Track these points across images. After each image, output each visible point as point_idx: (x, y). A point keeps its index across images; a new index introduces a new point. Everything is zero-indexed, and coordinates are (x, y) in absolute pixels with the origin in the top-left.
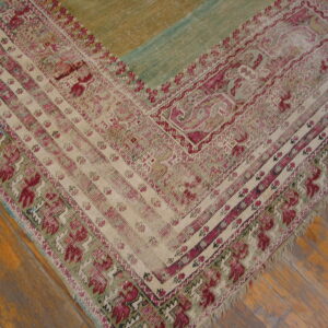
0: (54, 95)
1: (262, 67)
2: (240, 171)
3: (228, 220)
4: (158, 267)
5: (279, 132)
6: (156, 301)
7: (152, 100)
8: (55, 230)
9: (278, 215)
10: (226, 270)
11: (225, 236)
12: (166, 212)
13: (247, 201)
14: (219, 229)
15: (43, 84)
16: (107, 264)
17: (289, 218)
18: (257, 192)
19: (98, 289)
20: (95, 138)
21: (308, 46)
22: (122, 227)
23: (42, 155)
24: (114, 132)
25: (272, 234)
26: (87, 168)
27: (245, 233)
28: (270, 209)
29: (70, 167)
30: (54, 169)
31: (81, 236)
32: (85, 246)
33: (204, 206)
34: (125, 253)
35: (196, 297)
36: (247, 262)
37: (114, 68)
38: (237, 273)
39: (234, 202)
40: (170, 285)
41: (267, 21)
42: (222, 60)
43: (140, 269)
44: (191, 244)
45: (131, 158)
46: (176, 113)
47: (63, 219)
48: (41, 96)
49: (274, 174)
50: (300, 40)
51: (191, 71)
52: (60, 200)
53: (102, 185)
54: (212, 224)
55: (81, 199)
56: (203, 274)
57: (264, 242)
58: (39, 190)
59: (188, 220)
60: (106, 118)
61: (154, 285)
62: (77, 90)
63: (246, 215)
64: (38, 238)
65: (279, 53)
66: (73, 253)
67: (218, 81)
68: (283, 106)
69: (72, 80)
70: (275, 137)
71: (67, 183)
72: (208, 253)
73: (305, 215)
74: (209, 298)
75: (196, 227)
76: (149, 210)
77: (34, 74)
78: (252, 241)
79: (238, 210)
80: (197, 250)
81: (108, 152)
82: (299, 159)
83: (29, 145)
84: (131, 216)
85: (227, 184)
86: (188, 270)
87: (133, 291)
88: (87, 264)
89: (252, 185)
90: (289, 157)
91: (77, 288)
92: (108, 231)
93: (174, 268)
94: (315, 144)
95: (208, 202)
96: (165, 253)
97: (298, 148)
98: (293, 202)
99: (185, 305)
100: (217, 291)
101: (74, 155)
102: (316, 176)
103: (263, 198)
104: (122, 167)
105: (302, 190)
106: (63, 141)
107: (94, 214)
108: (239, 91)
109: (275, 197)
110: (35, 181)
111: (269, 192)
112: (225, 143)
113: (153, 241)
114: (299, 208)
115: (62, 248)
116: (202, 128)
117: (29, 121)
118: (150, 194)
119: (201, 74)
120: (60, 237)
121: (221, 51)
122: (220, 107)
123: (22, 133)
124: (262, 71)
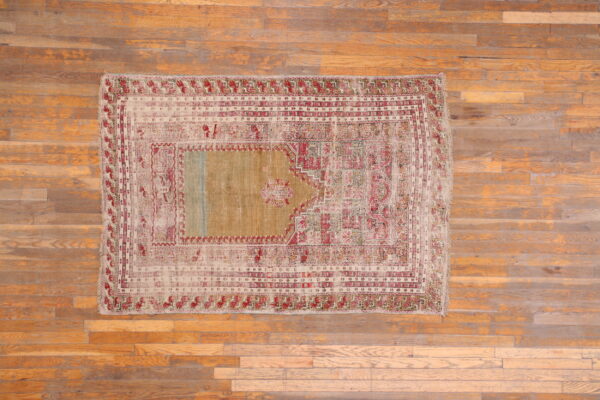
0: (210, 119)
1: (162, 196)
2: (134, 153)
3: (122, 136)
4: (127, 104)
5: (135, 179)
6: (117, 96)
7: (181, 148)
8: (163, 84)
9: (111, 152)
10: (110, 121)
11: (119, 130)
12: (141, 120)
13: (123, 146)
14: (122, 130)
15: (218, 119)
16: (140, 91)
17: (107, 154)
18: (123, 152)
19: (135, 83)
20: (182, 119)
21: (157, 224)
22: (147, 104)
23: (190, 99)
24: (180, 127)
25: (107, 144)
26: (174, 109)
27: (115, 136)
28: (115, 151)
29: (179, 104)
30: (182, 99)
31: (154, 90)
32: (150, 89)
33: (132, 132)
34: (139, 99)
35: (109, 106)
36: (106, 129)
37: (203, 146)
38: (105, 123)
39: (126, 142)
40: (119, 103)
41: (179, 220)
42: (177, 186)
43: (131, 98)
44: (125, 119)
45: (167, 126)
46: (170, 152)
47: (164, 89)
48: (213, 114)
49: (123, 163)
50: (161, 223)
51: (181, 171)
52: (171, 93)
53: (165, 109)
54: (125, 130)
55: (166, 99)
56: (114, 114)
57: (107, 139)
58: (179, 90)
59: (133, 123)
60: (187, 128)
61: (123, 98)
62: (206, 128)
63: (119, 141)
64: (164, 78)
65: (163, 210)
66: (151, 84)
67: (170, 176)
68: (142, 189)
69: (211, 129)
70: (134, 175)
71: (174, 99)
72: (118, 121)
73: (103, 160)
74: (106, 110)
75: (129, 125)
76: (145, 116)
77: (224, 118)
78: (110, 136)
79: (123, 141)
80: (122, 119)
81: (174, 120)
82: (121, 176)
83: (197, 98)
84: (148, 109)
85: (133, 145)
86: (118, 111)
87: (126, 91)
88: (145, 85)
89: (126, 152)
90: (124, 173)
91: (141, 77)
92: (149, 99)
93: (123, 108)
94: (121, 186)
95: (133, 134)
96: (129, 109)
97: (124, 179)
98: (110, 160)
99: (110, 101)
100: (106, 113)
101: (182, 109)
102: (111, 175)
103: (119, 152)
104: (166, 120)
105: (111, 167)
106: (190, 109)
107: (158, 99)
108: (160, 180)
109: (116, 156)
110: (183, 90)
111: (119, 155)
112: (147, 158)
113: (135, 109)
114: (107, 160)
115: (155, 82)
116: (157, 156)
117: (206, 104)
118: (150, 120)
119: (177, 174)
120: (159, 84)
121: (180, 189)
122: (159, 168)
123: (204, 99)
124: (160, 196)
